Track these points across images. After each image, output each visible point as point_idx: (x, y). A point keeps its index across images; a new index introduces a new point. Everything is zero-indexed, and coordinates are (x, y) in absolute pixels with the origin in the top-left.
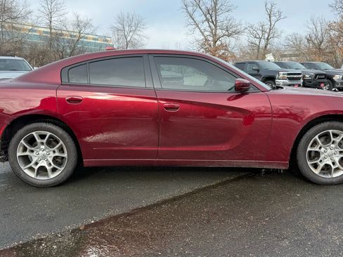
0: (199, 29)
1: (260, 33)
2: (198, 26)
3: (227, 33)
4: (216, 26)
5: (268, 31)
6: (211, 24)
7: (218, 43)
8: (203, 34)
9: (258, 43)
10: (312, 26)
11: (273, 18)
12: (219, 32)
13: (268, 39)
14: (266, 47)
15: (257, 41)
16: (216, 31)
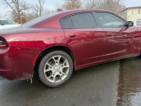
0: (10, 6)
1: (37, 8)
2: (9, 5)
3: (24, 8)
4: (18, 5)
5: (40, 8)
6: (16, 4)
7: (20, 12)
8: (12, 9)
9: (37, 13)
10: (56, 6)
11: (41, 3)
12: (20, 8)
13: (40, 11)
14: (40, 14)
15: (36, 12)
16: (18, 7)
